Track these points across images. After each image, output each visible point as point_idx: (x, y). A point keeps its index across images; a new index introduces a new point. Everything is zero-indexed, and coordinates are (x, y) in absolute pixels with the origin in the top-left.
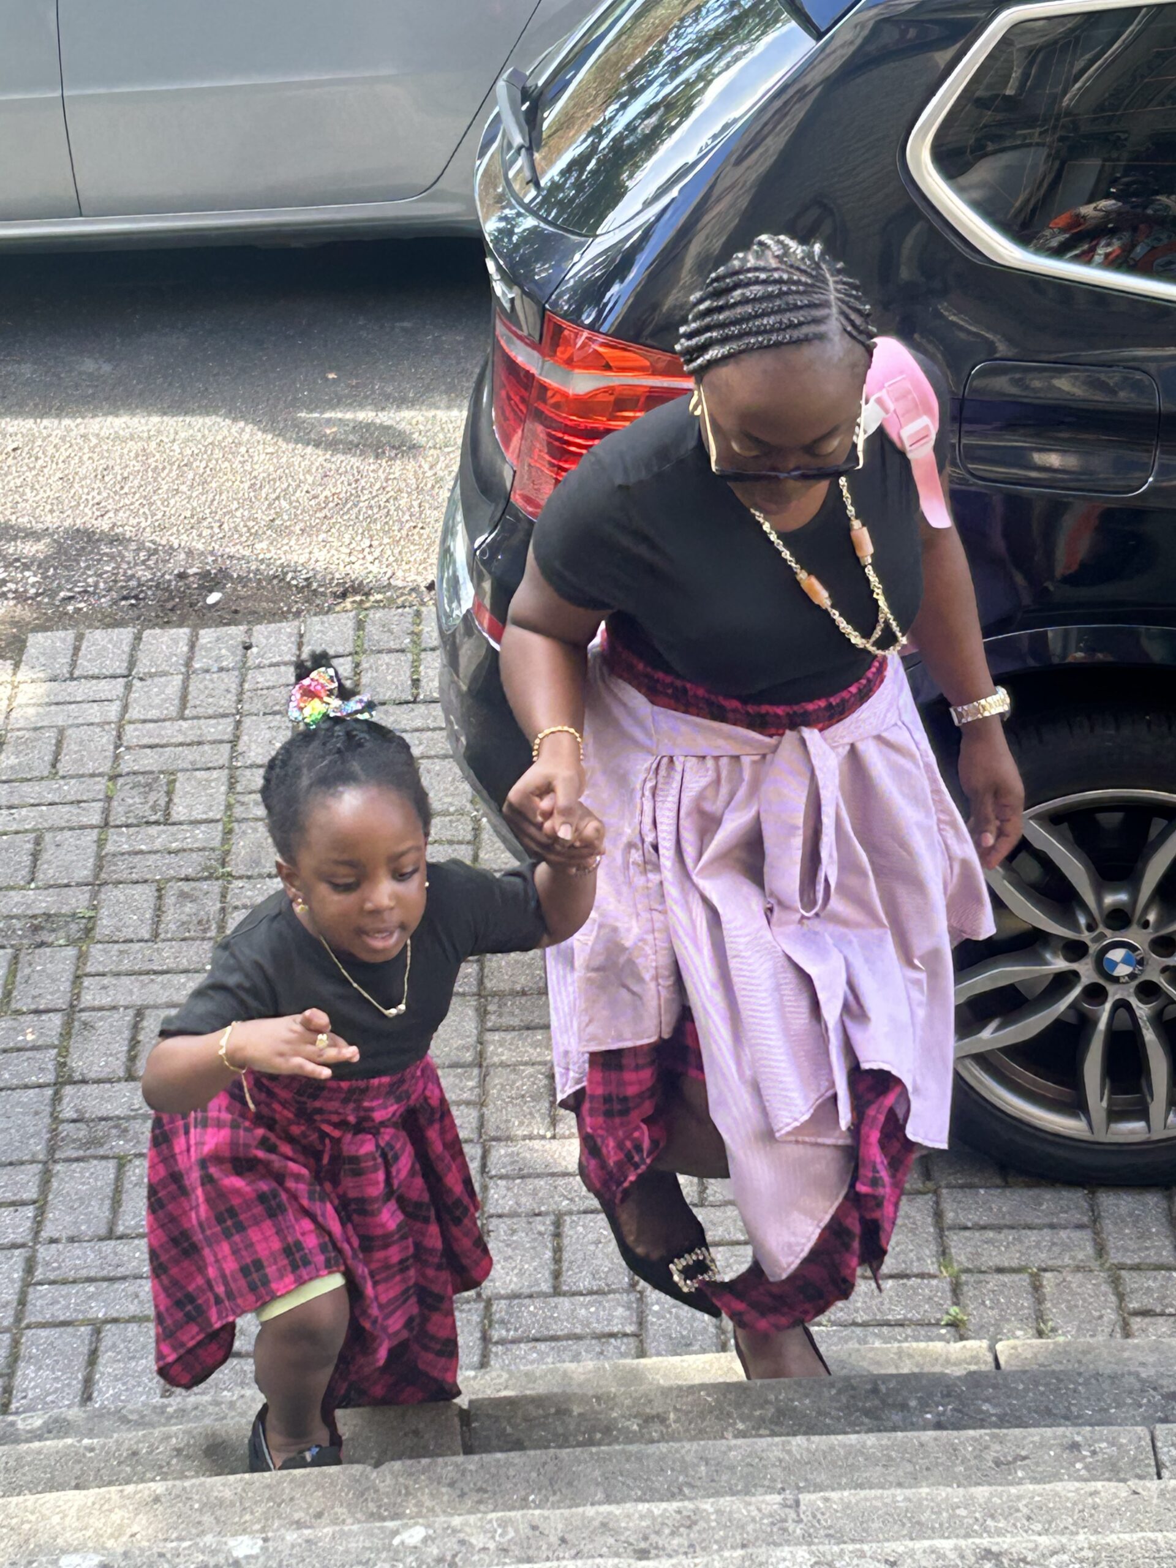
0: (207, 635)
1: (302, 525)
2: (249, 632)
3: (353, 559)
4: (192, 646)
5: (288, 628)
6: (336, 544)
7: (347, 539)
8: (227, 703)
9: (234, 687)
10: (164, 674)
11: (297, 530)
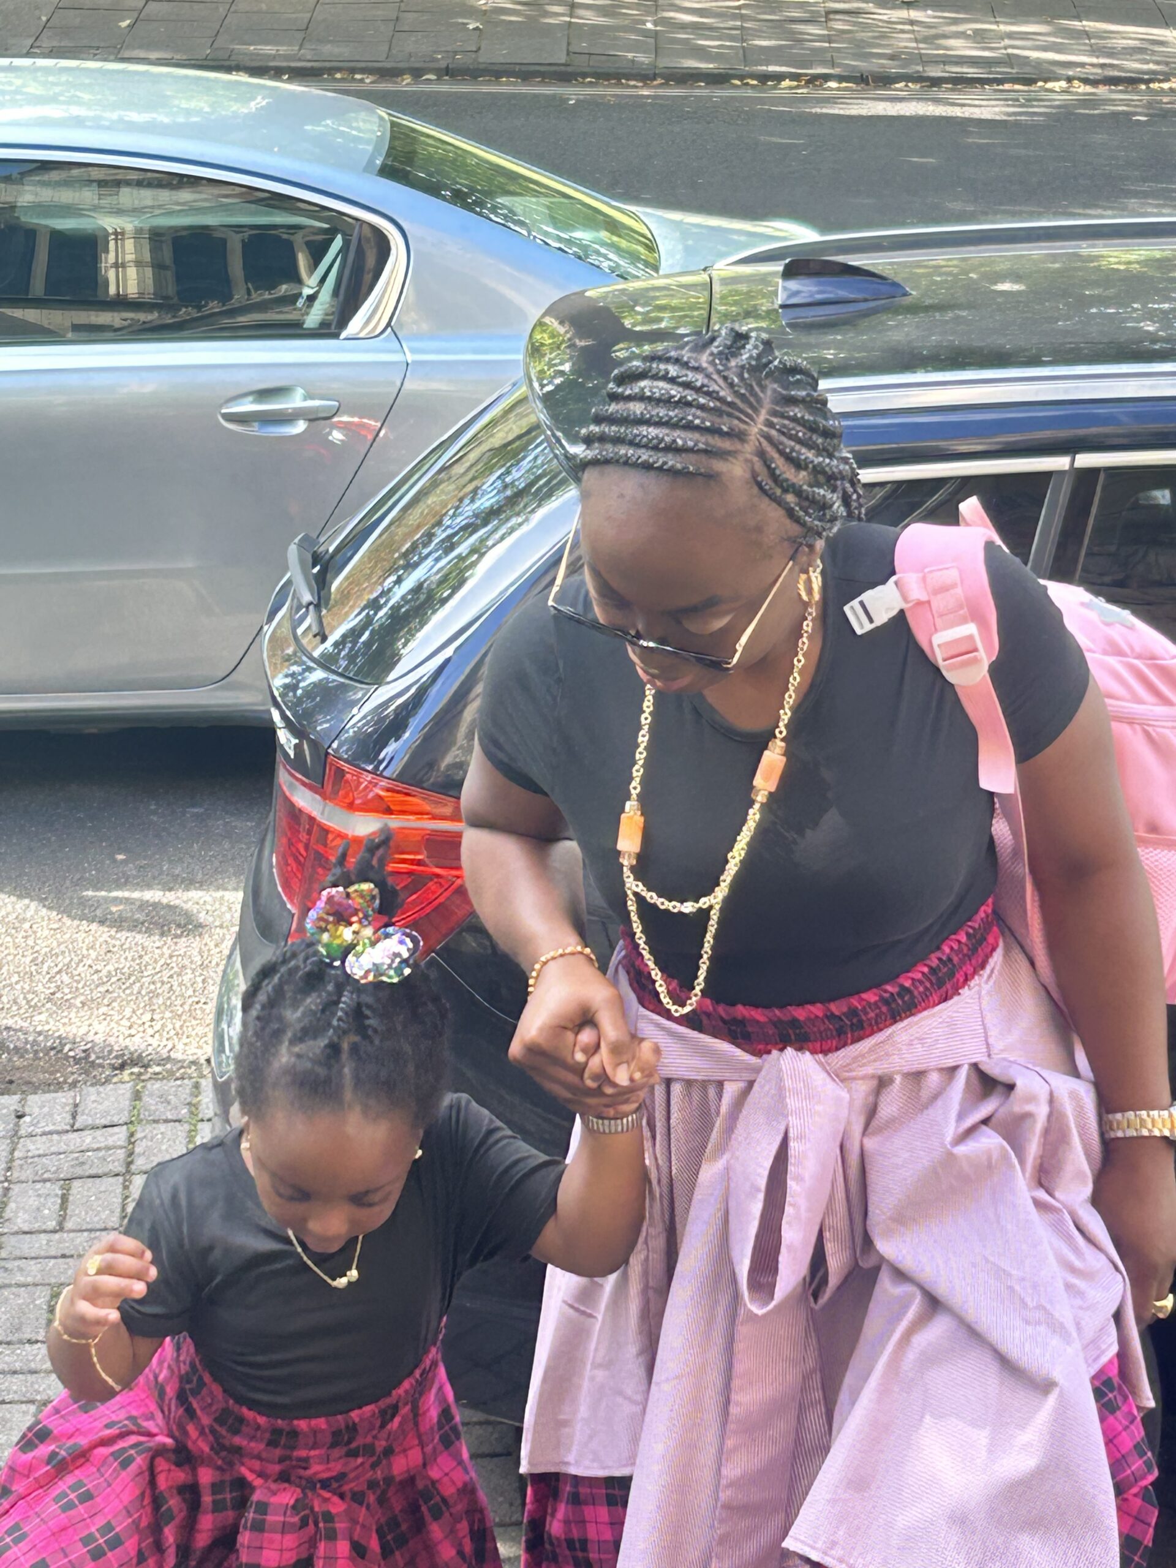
1: (82, 998)
2: (22, 1101)
3: (133, 1032)
5: (64, 1098)
6: (116, 1018)
7: (128, 1012)
9: (3, 1155)
11: (78, 1002)
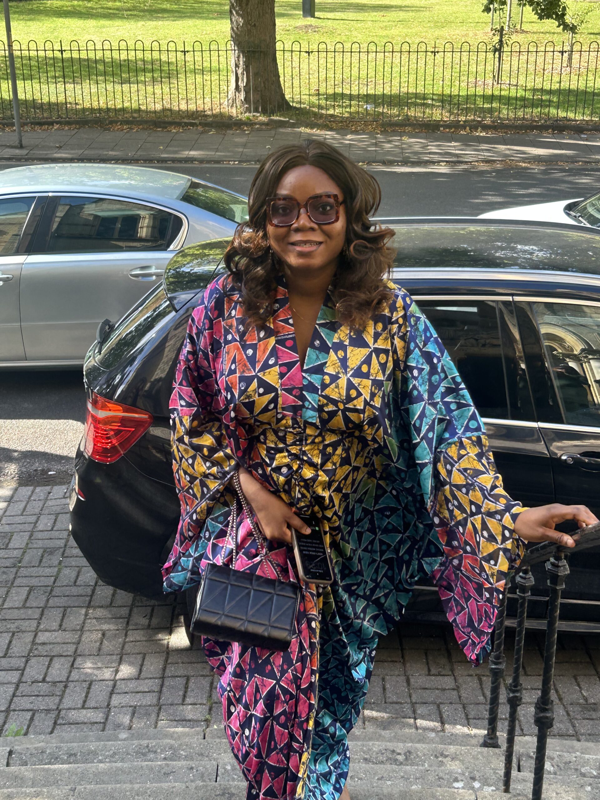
0: (38, 489)
2: (51, 489)
4: (33, 492)
8: (37, 511)
9: (41, 506)
10: (21, 501)
